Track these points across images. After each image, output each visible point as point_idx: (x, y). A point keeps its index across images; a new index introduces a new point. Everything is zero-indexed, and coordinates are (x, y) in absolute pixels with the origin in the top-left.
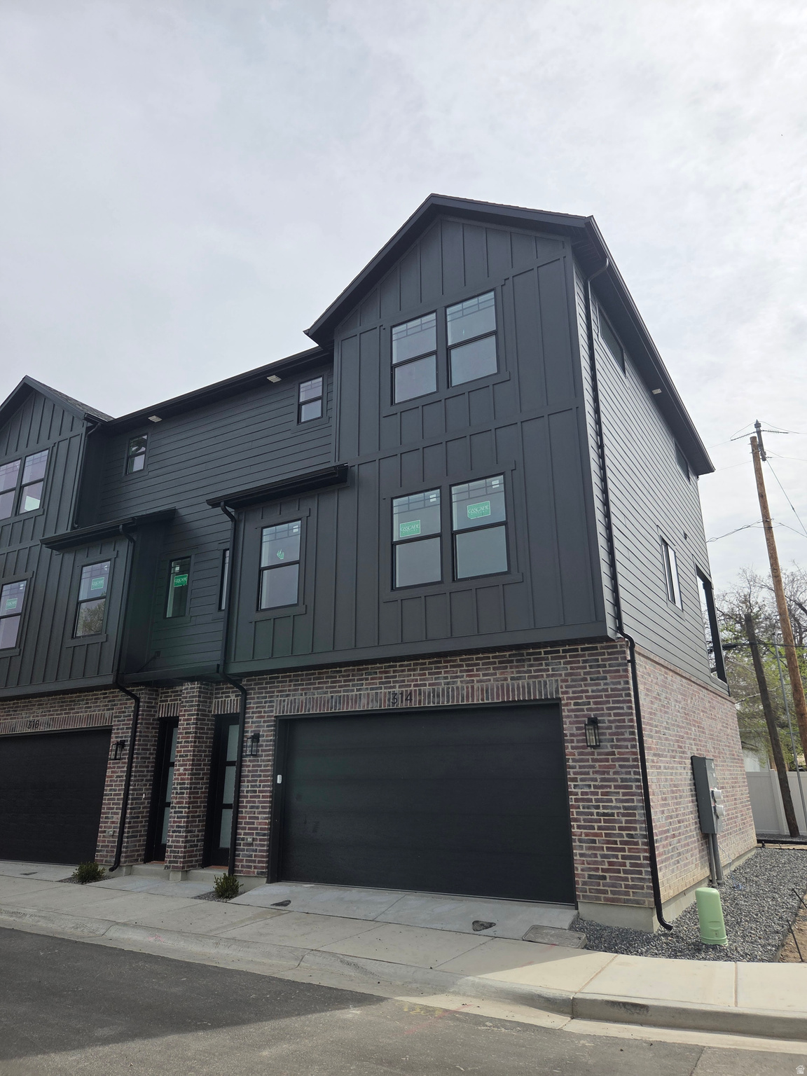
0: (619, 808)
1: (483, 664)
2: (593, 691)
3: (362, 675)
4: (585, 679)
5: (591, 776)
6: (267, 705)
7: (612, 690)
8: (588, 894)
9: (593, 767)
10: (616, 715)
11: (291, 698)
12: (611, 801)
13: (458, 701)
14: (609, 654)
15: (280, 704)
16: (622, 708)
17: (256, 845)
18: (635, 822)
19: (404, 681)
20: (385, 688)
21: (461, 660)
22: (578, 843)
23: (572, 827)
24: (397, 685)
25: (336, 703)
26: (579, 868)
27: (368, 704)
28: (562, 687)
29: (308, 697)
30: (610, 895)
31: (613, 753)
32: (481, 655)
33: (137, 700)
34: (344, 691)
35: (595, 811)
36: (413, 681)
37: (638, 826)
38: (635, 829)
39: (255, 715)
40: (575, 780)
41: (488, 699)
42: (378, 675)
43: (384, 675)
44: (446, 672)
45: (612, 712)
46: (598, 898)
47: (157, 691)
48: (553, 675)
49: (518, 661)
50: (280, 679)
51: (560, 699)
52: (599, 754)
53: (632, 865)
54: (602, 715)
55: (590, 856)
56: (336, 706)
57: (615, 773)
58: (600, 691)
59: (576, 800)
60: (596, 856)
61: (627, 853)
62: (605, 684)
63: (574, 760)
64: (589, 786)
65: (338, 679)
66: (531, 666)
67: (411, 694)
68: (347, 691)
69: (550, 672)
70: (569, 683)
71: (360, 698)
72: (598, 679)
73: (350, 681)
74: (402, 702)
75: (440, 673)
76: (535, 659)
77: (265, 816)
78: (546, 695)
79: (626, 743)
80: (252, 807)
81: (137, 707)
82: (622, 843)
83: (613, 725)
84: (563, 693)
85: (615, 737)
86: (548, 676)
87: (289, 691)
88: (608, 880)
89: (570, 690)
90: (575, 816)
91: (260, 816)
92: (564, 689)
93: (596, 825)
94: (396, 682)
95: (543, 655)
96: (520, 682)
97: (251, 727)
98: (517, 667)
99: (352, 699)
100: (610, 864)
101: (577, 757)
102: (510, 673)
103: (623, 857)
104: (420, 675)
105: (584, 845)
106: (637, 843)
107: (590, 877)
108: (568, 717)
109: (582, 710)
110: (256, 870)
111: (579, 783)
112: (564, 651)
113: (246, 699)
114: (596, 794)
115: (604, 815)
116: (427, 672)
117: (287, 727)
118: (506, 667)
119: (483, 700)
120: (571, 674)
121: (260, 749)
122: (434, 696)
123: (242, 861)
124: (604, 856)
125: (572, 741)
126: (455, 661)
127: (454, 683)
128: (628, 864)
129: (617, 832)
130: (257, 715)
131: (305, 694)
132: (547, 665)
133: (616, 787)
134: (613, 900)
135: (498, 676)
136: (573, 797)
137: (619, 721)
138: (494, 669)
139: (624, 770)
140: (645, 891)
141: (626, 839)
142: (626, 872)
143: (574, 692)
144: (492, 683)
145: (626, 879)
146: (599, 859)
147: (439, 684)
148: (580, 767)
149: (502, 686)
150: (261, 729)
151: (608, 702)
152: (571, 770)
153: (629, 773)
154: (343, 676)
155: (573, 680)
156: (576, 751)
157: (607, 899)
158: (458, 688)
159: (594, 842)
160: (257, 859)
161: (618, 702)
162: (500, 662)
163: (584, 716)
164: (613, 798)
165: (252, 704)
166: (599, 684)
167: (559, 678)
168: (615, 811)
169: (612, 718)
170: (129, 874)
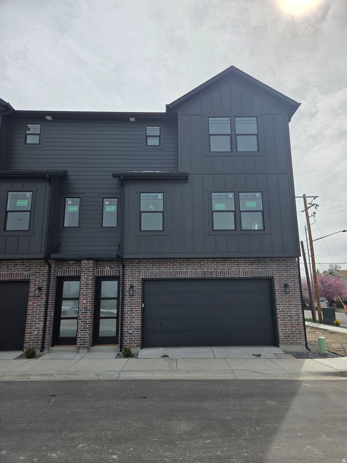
0: (295, 314)
1: (244, 263)
2: (286, 275)
3: (188, 263)
4: (283, 271)
5: (285, 303)
6: (137, 273)
7: (292, 275)
8: (284, 342)
9: (286, 300)
10: (293, 283)
11: (150, 271)
12: (292, 311)
13: (233, 276)
14: (291, 262)
15: (145, 273)
16: (296, 281)
17: (134, 334)
18: (300, 318)
19: (209, 267)
20: (200, 269)
21: (234, 260)
22: (280, 326)
23: (277, 320)
24: (206, 268)
25: (175, 274)
26: (280, 334)
27: (192, 275)
28: (274, 273)
29: (160, 271)
30: (291, 342)
31: (292, 296)
32: (242, 259)
33: (50, 267)
34: (179, 269)
35: (286, 315)
36: (213, 267)
37: (301, 319)
38: (300, 320)
39: (130, 277)
40: (279, 305)
41: (246, 275)
42: (196, 264)
43: (199, 264)
44: (227, 265)
45: (292, 282)
46: (288, 343)
47: (56, 263)
48: (271, 268)
49: (257, 262)
50: (144, 262)
51: (273, 277)
52: (288, 296)
53: (299, 332)
54: (289, 283)
55: (284, 330)
56: (175, 275)
57: (293, 302)
58: (288, 275)
59: (280, 311)
60: (286, 329)
61: (297, 328)
62: (290, 272)
63: (279, 298)
64: (284, 307)
65: (176, 264)
66: (263, 264)
67: (212, 272)
68: (181, 269)
69: (270, 267)
70: (277, 271)
71: (188, 272)
72: (287, 271)
73: (182, 265)
74: (208, 275)
75: (225, 265)
76: (264, 262)
77: (139, 321)
78: (269, 275)
79: (297, 292)
80: (131, 318)
81: (50, 270)
82: (295, 325)
83: (292, 286)
84: (275, 275)
85: (293, 290)
86: (269, 268)
87: (149, 267)
88: (291, 337)
89: (278, 274)
90: (279, 317)
91: (136, 321)
92: (275, 274)
93: (286, 319)
94: (205, 267)
95: (267, 261)
96: (259, 270)
97: (128, 282)
98: (257, 264)
99: (184, 273)
100: (291, 331)
101: (280, 297)
102: (254, 266)
103: (296, 329)
104: (216, 265)
105: (282, 326)
106: (300, 325)
107: (284, 336)
108: (277, 283)
109: (282, 281)
110: (135, 344)
111: (281, 306)
112: (275, 260)
113: (124, 270)
114: (287, 309)
115: (289, 316)
116: (219, 264)
117: (145, 281)
118: (253, 265)
119: (244, 276)
120: (278, 268)
121: (134, 292)
122: (223, 273)
123: (127, 341)
124: (289, 329)
125: (278, 292)
126: (232, 260)
127: (231, 269)
128: (297, 331)
129: (294, 321)
130: (131, 277)
131: (159, 269)
132: (269, 265)
133: (293, 307)
134: (292, 343)
135: (250, 267)
136: (279, 310)
137: (294, 285)
138: (248, 265)
139: (296, 301)
140: (303, 339)
141: (297, 323)
142: (296, 334)
143: (279, 275)
144: (247, 270)
145: (297, 336)
146: (288, 330)
147: (225, 269)
148: (281, 300)
149: (252, 271)
150: (134, 284)
151: (291, 279)
152: (278, 301)
153: (298, 302)
154: (179, 263)
155: (278, 271)
156: (279, 295)
157: (290, 343)
158: (233, 271)
159: (286, 325)
160: (136, 340)
161: (294, 279)
162: (250, 262)
163: (282, 283)
164: (292, 310)
165: (128, 272)
166: (288, 273)
167: (273, 270)
168: (293, 315)
169: (292, 284)
170: (48, 352)
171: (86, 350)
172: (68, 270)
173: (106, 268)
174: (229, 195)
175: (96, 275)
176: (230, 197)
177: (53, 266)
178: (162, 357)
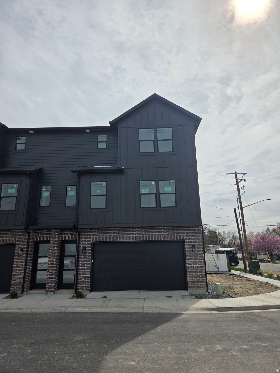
0: (199, 266)
1: (163, 230)
2: (193, 238)
3: (124, 231)
4: (191, 235)
5: (192, 259)
6: (88, 238)
7: (198, 238)
8: (191, 287)
9: (193, 257)
10: (198, 244)
11: (98, 236)
12: (197, 265)
13: (156, 239)
14: (197, 229)
15: (94, 238)
16: (200, 243)
17: (85, 281)
18: (203, 269)
19: (139, 233)
20: (132, 235)
21: (157, 228)
22: (188, 275)
23: (187, 271)
25: (115, 238)
26: (189, 281)
27: (127, 239)
28: (185, 237)
29: (105, 236)
30: (196, 287)
31: (198, 253)
32: (163, 227)
33: (29, 235)
34: (118, 235)
35: (193, 267)
36: (141, 233)
37: (203, 270)
38: (203, 271)
39: (83, 241)
40: (188, 260)
41: (165, 239)
42: (130, 231)
43: (132, 231)
44: (152, 231)
45: (198, 243)
46: (194, 288)
47: (34, 231)
48: (183, 234)
49: (173, 230)
50: (93, 230)
51: (184, 240)
52: (194, 254)
53: (202, 279)
54: (195, 244)
55: (191, 278)
57: (198, 258)
58: (195, 238)
59: (188, 265)
60: (193, 278)
61: (200, 277)
62: (196, 237)
63: (188, 255)
64: (192, 261)
65: (116, 231)
66: (177, 231)
67: (141, 237)
68: (119, 235)
69: (182, 233)
70: (187, 236)
71: (124, 237)
72: (194, 235)
73: (120, 232)
74: (138, 239)
75: (150, 231)
76: (178, 229)
77: (89, 272)
78: (181, 239)
79: (201, 251)
80: (83, 270)
81: (29, 237)
82: (199, 274)
83: (198, 247)
84: (185, 238)
85: (198, 250)
86: (181, 234)
87: (97, 234)
88: (196, 283)
89: (187, 238)
90: (188, 269)
91: (87, 272)
92: (186, 237)
93: (193, 271)
94: (136, 233)
95: (180, 228)
96: (174, 235)
97: (82, 245)
98: (173, 231)
99: (121, 238)
100: (196, 279)
101: (189, 254)
102: (171, 233)
103: (200, 278)
104: (144, 232)
105: (190, 275)
106: (203, 274)
107: (191, 283)
108: (187, 244)
109: (190, 243)
110: (86, 289)
111: (189, 261)
112: (186, 228)
113: (80, 236)
114: (193, 263)
115: (195, 268)
116: (146, 231)
117: (94, 244)
118: (170, 231)
119: (163, 239)
120: (188, 234)
121: (86, 252)
122: (148, 238)
123: (80, 286)
124: (195, 278)
125: (188, 250)
126: (155, 228)
127: (154, 234)
128: (201, 279)
129: (198, 272)
130: (84, 241)
131: (104, 235)
132: (181, 231)
133: (198, 261)
134: (197, 288)
135: (168, 233)
136: (187, 264)
137: (199, 246)
138: (166, 231)
139: (200, 257)
140: (205, 285)
141: (200, 273)
142: (200, 281)
143: (188, 238)
144: (166, 235)
145: (200, 283)
146: (194, 279)
147: (150, 234)
148: (189, 257)
149: (169, 236)
150: (86, 246)
151: (197, 241)
152: (187, 258)
153: (201, 258)
154: (118, 231)
155: (188, 235)
156: (188, 253)
157: (195, 288)
158: (156, 236)
159: (193, 274)
160: (86, 285)
161: (199, 241)
162: (168, 230)
163: (191, 244)
164: (197, 264)
165: (82, 238)
166: (195, 237)
167: (184, 235)
168: (198, 267)
169: (198, 245)
170: (27, 294)
171: (52, 293)
172: (42, 236)
173: (68, 235)
174: (152, 182)
175: (61, 239)
176: (153, 184)
177: (31, 234)
178: (102, 298)
